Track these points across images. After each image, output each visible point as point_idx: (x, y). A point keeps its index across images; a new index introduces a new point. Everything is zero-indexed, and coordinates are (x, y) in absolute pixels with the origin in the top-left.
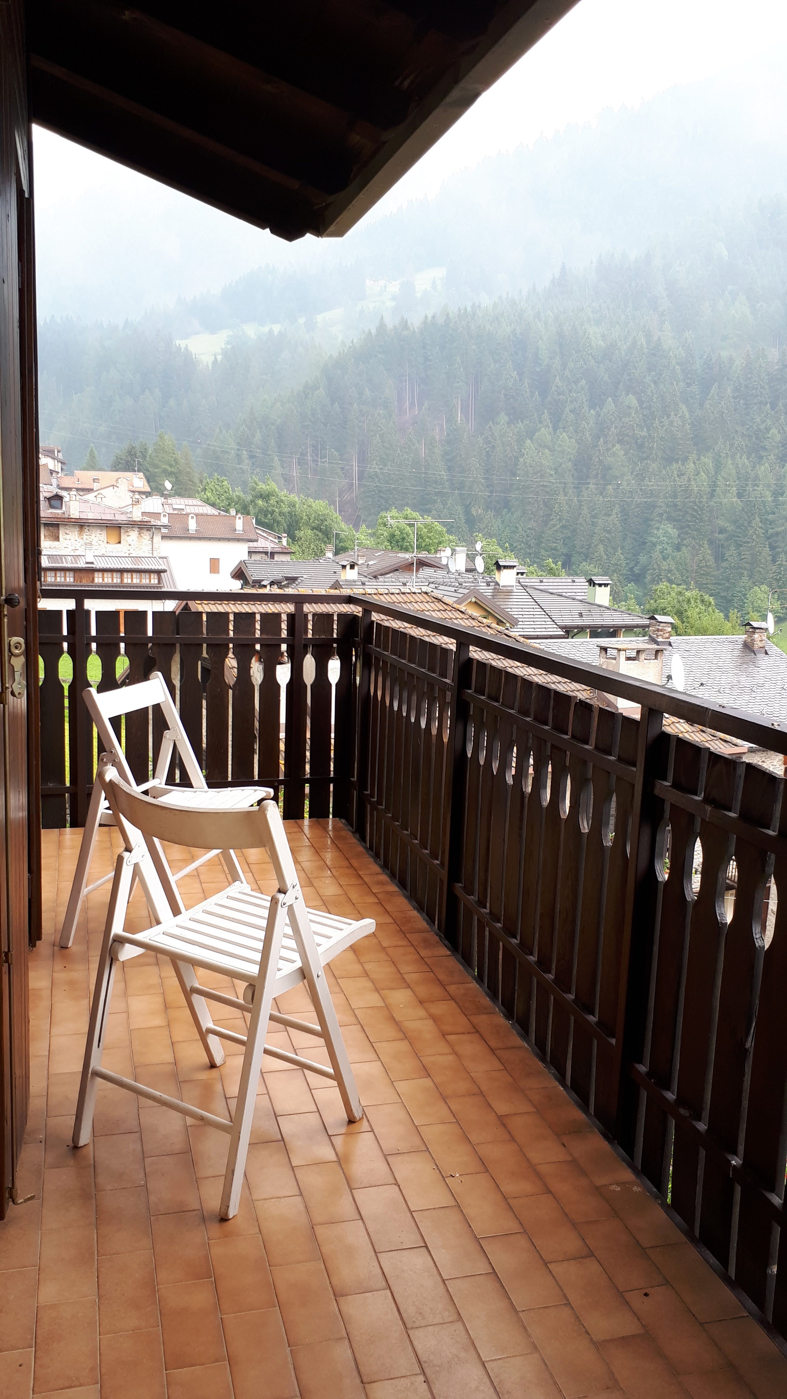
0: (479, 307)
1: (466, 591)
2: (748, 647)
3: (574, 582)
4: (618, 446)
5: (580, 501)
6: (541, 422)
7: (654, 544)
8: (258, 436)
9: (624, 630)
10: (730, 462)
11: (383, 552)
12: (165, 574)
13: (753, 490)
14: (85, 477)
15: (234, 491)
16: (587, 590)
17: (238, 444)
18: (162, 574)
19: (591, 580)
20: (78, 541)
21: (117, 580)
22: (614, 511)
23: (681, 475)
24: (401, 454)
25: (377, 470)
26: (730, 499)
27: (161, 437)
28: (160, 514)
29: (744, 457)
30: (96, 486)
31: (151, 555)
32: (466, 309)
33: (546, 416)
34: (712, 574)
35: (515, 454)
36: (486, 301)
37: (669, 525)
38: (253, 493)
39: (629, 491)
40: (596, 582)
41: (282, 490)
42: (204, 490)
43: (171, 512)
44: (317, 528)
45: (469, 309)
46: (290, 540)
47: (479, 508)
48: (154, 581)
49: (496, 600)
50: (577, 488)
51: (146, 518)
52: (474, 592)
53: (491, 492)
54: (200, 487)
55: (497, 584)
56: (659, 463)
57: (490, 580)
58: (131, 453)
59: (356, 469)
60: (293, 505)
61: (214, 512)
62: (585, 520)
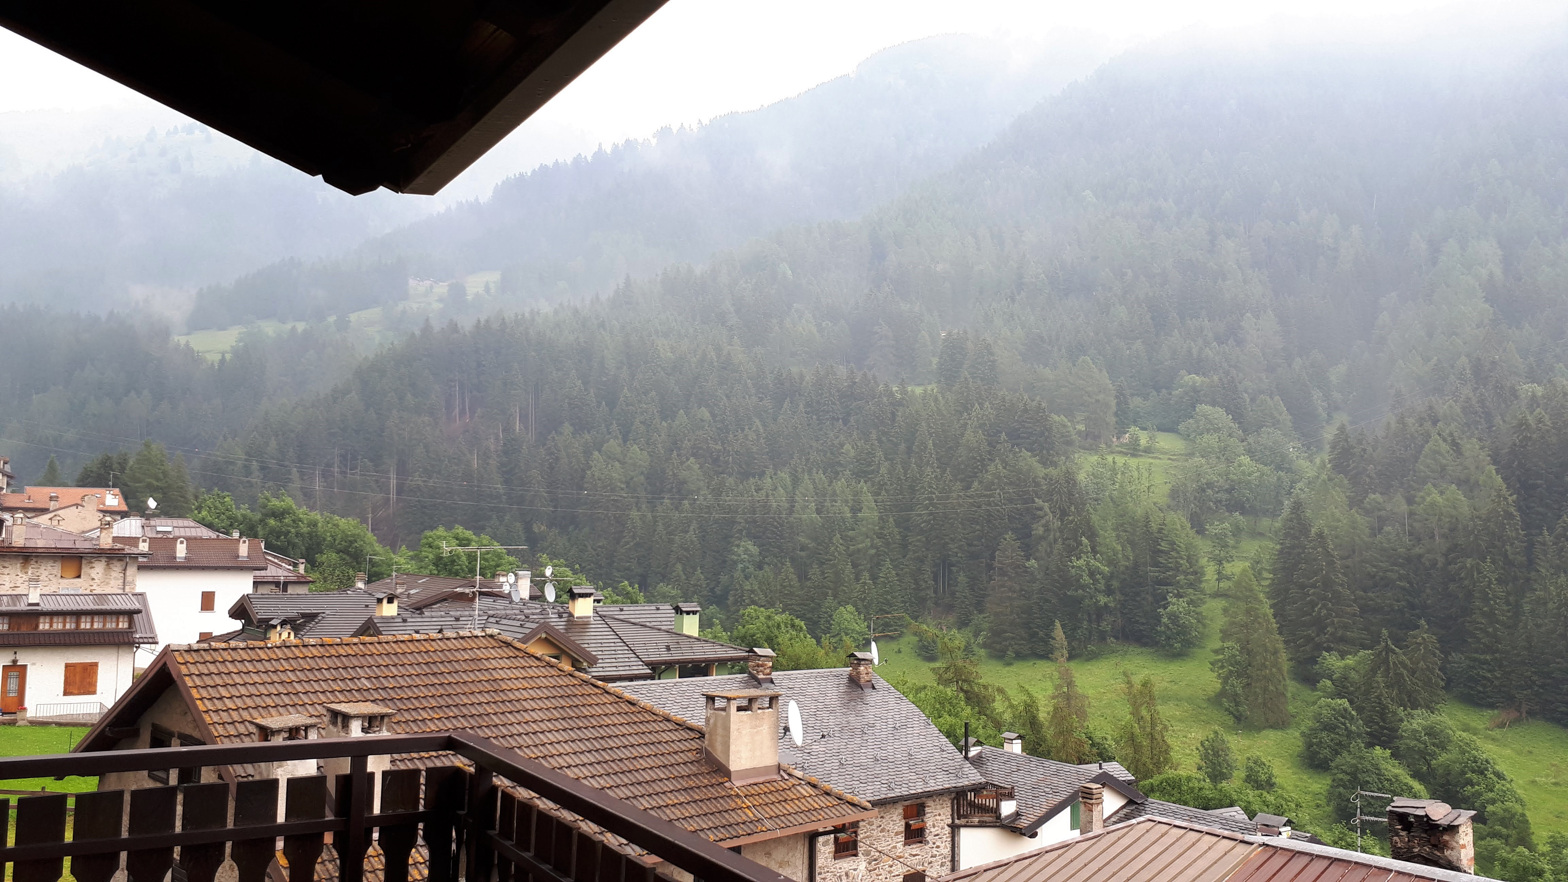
0: (538, 313)
1: (534, 626)
2: (854, 682)
3: (658, 609)
4: (692, 459)
5: (654, 517)
6: (610, 433)
7: (735, 563)
8: (273, 443)
9: (716, 664)
10: (806, 477)
11: (428, 579)
12: (139, 615)
13: (832, 506)
14: (38, 494)
15: (238, 508)
16: (673, 619)
17: (247, 454)
18: (135, 616)
19: (678, 606)
20: (21, 575)
21: (70, 626)
22: (691, 528)
23: (758, 490)
24: (449, 465)
25: (420, 483)
26: (809, 515)
27: (147, 446)
28: (138, 538)
29: (821, 472)
30: (52, 505)
31: (121, 592)
32: (523, 315)
33: (614, 427)
34: (797, 593)
35: (582, 466)
36: (545, 308)
37: (750, 542)
38: (263, 510)
39: (706, 506)
40: (684, 609)
41: (300, 507)
42: (199, 509)
43: (154, 536)
44: (345, 551)
45: (527, 315)
46: (309, 565)
47: (542, 524)
48: (123, 625)
49: (570, 635)
50: (650, 502)
51: (118, 545)
52: (545, 626)
53: (555, 507)
54: (194, 504)
55: (571, 615)
56: (736, 478)
57: (562, 610)
58: (106, 464)
59: (393, 482)
60: (315, 524)
61: (213, 535)
62: (661, 537)
